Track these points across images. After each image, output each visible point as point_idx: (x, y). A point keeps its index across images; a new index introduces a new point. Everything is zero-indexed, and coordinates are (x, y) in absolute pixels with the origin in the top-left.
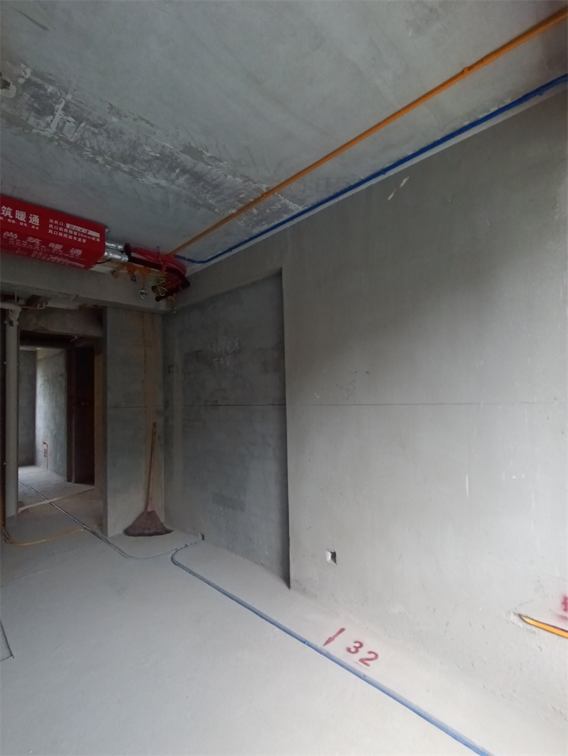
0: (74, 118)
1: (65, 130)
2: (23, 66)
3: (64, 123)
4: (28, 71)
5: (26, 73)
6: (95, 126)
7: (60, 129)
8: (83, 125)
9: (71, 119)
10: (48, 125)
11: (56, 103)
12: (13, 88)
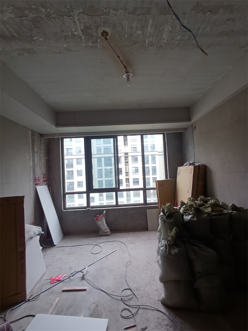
0: (75, 35)
1: (73, 24)
2: (101, 48)
3: (76, 28)
4: (99, 47)
5: (99, 45)
6: (66, 37)
7: (74, 22)
8: (70, 34)
9: (76, 33)
10: (80, 21)
11: (85, 39)
12: (100, 35)
